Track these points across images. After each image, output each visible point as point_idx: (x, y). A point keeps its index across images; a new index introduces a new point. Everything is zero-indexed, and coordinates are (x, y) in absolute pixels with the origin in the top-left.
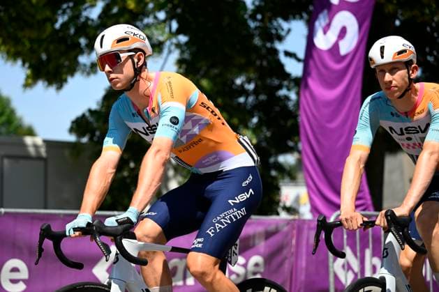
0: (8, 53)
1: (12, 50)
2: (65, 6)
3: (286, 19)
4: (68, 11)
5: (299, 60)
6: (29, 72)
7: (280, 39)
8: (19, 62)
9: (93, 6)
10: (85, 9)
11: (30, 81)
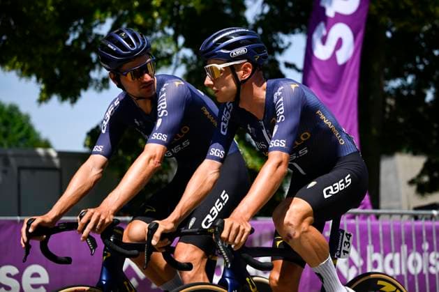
0: (22, 69)
1: (27, 66)
2: (76, 23)
3: (286, 32)
4: (79, 28)
5: (299, 71)
6: (43, 86)
7: (281, 51)
8: (34, 78)
9: (102, 22)
10: (95, 26)
11: (44, 96)
